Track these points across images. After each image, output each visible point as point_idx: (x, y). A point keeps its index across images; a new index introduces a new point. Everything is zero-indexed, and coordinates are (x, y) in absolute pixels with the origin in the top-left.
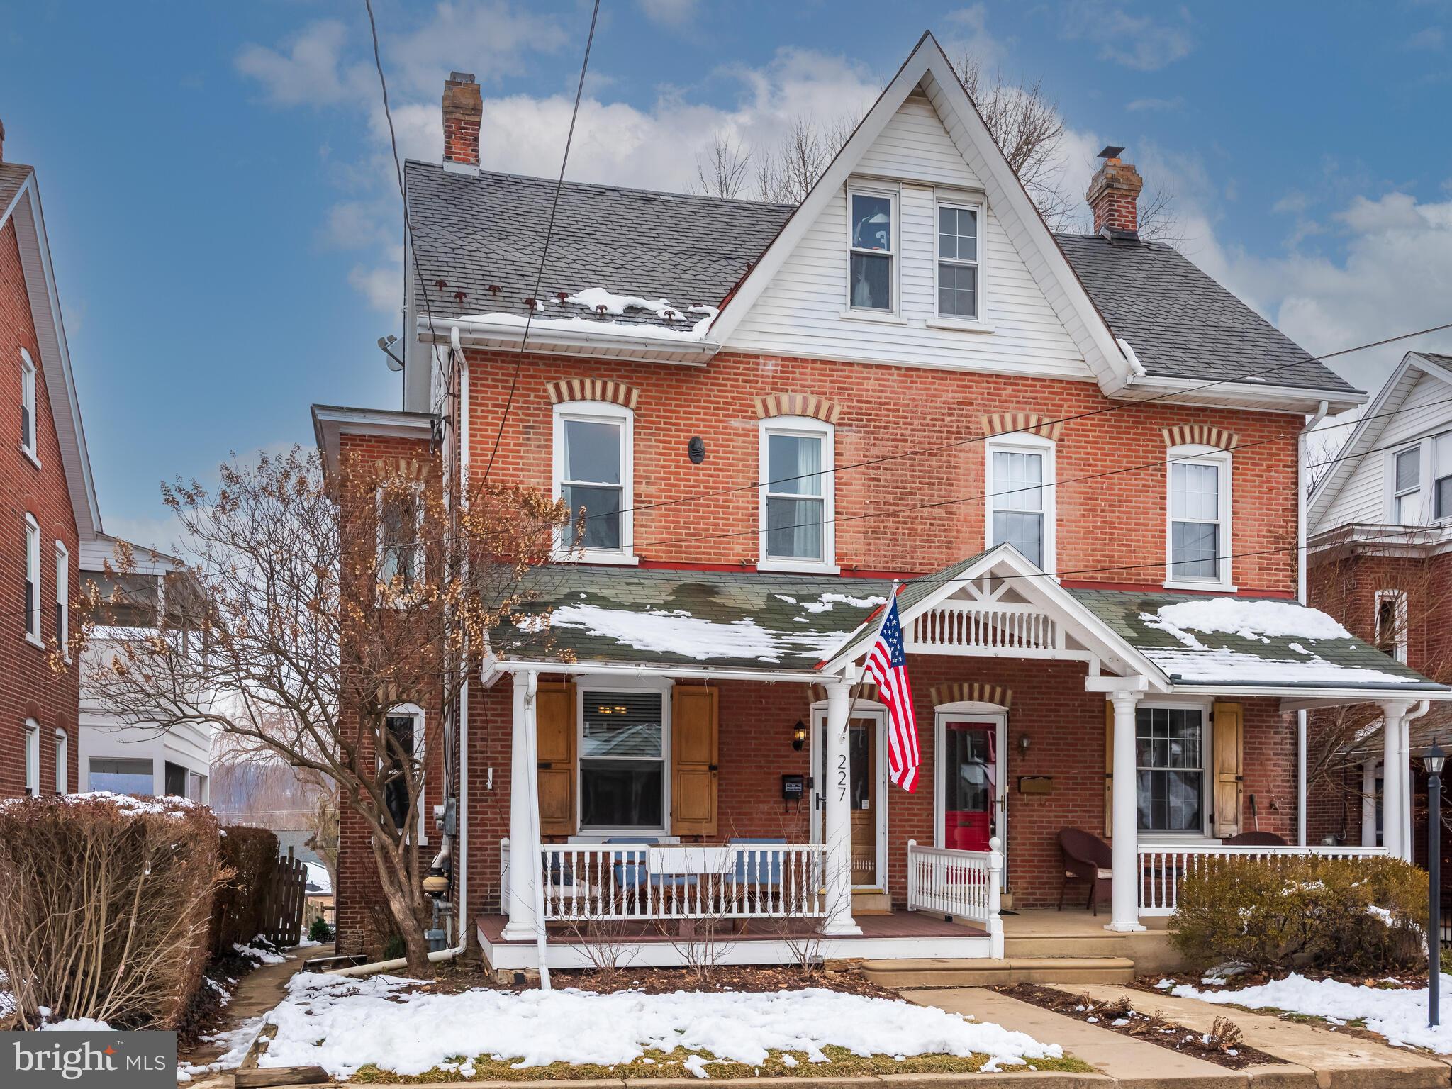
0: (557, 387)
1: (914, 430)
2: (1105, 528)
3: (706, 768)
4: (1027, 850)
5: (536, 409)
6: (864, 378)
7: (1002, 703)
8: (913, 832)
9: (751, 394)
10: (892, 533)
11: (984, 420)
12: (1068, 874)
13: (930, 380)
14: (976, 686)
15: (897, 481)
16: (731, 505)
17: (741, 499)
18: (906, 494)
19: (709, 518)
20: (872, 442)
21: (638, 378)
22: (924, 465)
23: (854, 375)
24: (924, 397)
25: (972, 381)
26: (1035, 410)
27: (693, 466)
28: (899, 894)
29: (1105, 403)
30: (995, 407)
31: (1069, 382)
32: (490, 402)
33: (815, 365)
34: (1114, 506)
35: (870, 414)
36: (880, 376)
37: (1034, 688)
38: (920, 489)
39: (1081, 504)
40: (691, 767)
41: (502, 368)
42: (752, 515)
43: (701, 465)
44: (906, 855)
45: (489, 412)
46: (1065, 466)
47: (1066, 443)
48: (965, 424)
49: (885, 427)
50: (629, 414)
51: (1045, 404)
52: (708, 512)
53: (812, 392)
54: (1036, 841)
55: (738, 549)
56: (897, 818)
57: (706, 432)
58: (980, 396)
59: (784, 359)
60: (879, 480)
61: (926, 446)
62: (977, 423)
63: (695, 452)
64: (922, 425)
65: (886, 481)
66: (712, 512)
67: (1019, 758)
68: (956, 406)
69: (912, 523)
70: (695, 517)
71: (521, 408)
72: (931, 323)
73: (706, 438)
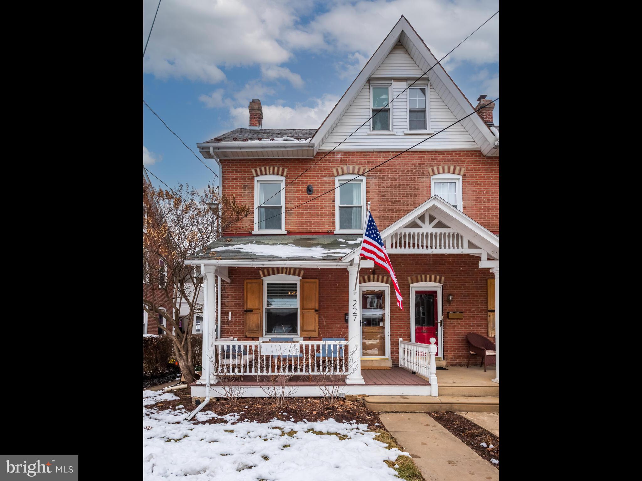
0: (256, 171)
1: (399, 176)
2: (485, 209)
3: (314, 311)
4: (452, 342)
5: (248, 179)
6: (378, 157)
7: (440, 282)
8: (401, 335)
9: (332, 167)
10: (391, 217)
11: (430, 170)
12: (472, 353)
13: (406, 155)
14: (428, 276)
15: (392, 196)
16: (324, 210)
17: (328, 207)
18: (396, 201)
19: (315, 215)
20: (382, 182)
21: (286, 164)
22: (404, 189)
23: (374, 156)
24: (404, 163)
25: (425, 154)
26: (452, 164)
27: (308, 196)
28: (396, 360)
29: (484, 158)
30: (435, 164)
31: (467, 151)
32: (231, 178)
33: (358, 154)
34: (490, 200)
35: (381, 171)
36: (385, 156)
37: (455, 275)
38: (402, 199)
39: (474, 200)
40: (308, 310)
41: (235, 165)
42: (332, 213)
43: (312, 195)
44: (398, 344)
45: (230, 181)
46: (466, 185)
47: (467, 176)
48: (421, 172)
49: (387, 176)
50: (283, 179)
51: (457, 161)
52: (315, 213)
53: (357, 165)
54: (456, 338)
55: (327, 226)
56: (394, 329)
57: (314, 183)
58: (428, 160)
59: (345, 152)
60: (385, 196)
61: (405, 182)
62: (427, 171)
63: (309, 191)
64: (403, 173)
65: (388, 196)
66: (316, 213)
67: (448, 305)
68: (418, 165)
69: (399, 212)
70: (309, 215)
71: (242, 179)
72: (406, 132)
73: (314, 185)
